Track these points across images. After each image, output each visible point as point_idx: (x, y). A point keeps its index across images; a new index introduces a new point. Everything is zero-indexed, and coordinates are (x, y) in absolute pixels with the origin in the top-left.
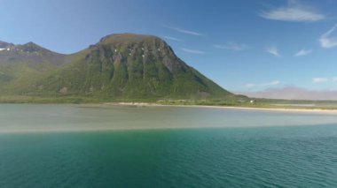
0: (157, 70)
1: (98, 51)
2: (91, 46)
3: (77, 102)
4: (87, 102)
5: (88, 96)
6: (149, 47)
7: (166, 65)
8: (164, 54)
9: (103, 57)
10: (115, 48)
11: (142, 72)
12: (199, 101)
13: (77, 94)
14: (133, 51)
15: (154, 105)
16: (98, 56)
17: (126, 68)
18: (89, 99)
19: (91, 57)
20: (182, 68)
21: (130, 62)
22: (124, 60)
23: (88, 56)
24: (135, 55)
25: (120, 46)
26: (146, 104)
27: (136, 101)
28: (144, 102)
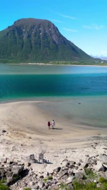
0: (49, 43)
1: (14, 30)
2: (9, 27)
3: (5, 62)
4: (10, 62)
5: (10, 59)
6: (44, 28)
7: (54, 39)
8: (53, 32)
9: (17, 34)
10: (24, 28)
11: (40, 44)
12: (73, 62)
13: (4, 58)
14: (34, 30)
15: (47, 64)
16: (14, 34)
17: (31, 41)
18: (11, 61)
19: (9, 34)
20: (64, 41)
21: (33, 38)
22: (29, 36)
23: (8, 34)
24: (36, 33)
25: (26, 27)
26: (43, 64)
27: (38, 62)
28: (42, 63)
